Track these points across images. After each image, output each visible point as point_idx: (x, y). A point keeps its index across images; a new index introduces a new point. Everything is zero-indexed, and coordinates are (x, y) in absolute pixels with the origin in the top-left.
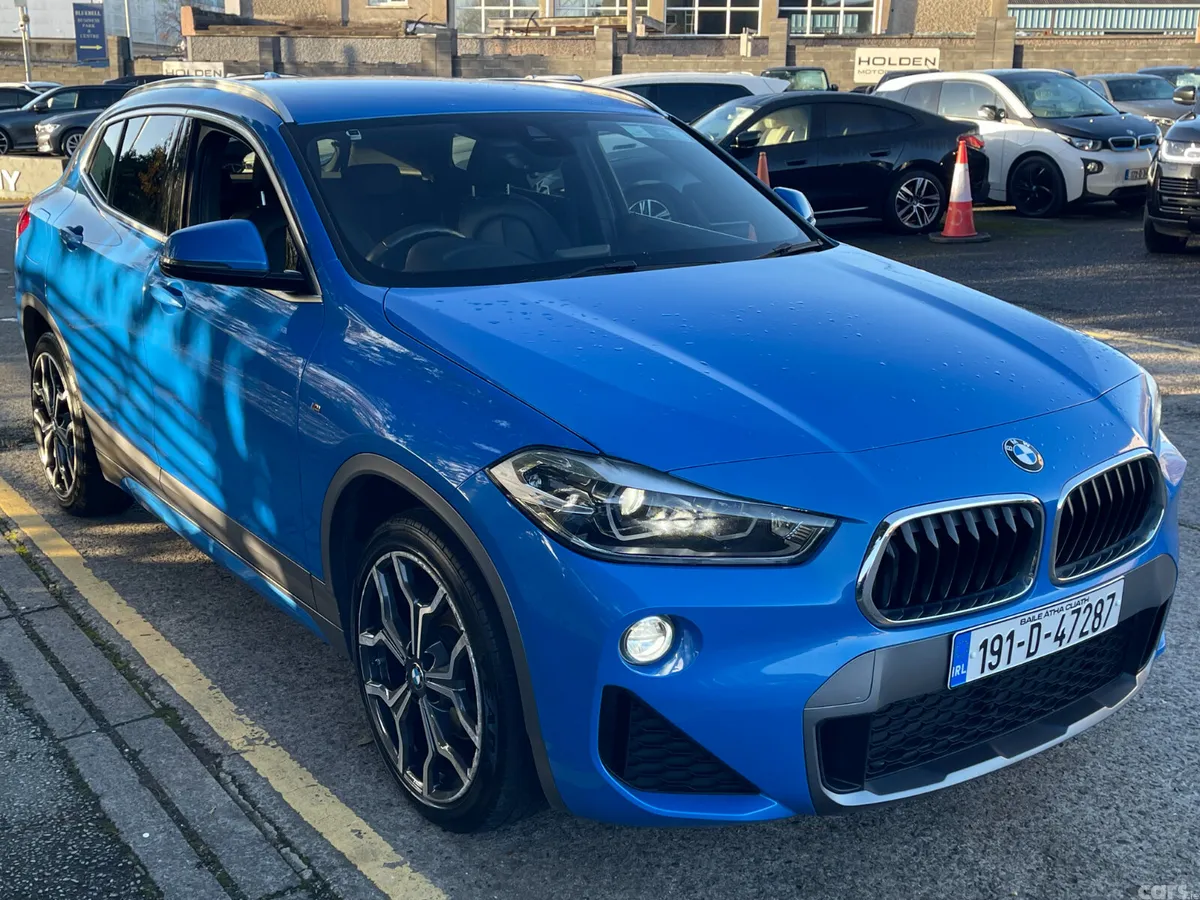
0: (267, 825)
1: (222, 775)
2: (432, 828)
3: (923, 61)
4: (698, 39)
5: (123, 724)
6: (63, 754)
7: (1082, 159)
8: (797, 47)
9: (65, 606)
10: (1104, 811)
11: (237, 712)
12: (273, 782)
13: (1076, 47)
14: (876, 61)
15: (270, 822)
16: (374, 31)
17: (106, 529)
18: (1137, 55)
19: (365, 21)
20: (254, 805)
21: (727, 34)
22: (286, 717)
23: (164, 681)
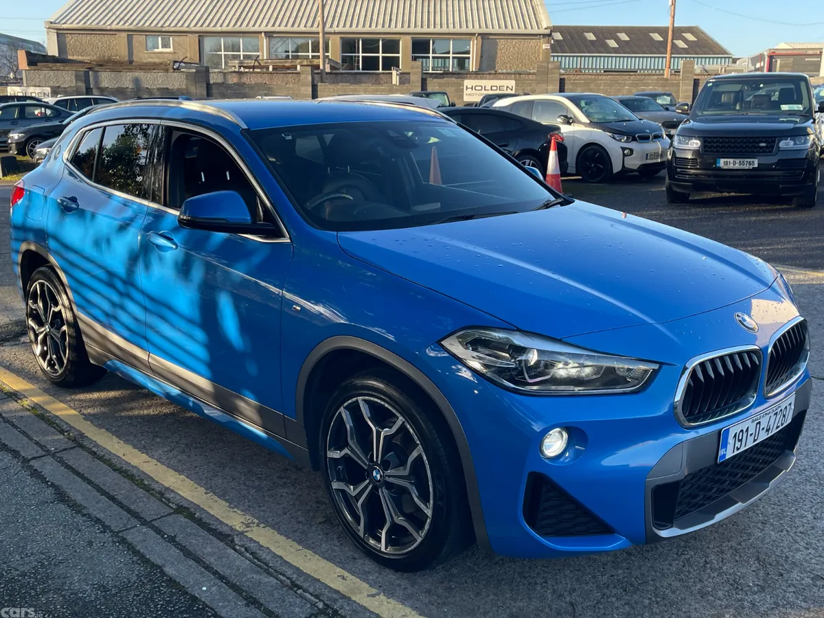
0: (281, 577)
1: (238, 548)
2: (387, 571)
3: (505, 88)
4: (360, 73)
5: (156, 520)
6: (123, 541)
7: (621, 148)
8: (428, 79)
9: (81, 446)
10: (780, 533)
11: (229, 507)
12: (273, 549)
13: (595, 80)
14: (477, 88)
15: (284, 575)
16: (152, 68)
17: (88, 396)
18: (631, 85)
19: (144, 61)
20: (266, 564)
21: (381, 70)
22: (263, 508)
23: (172, 491)
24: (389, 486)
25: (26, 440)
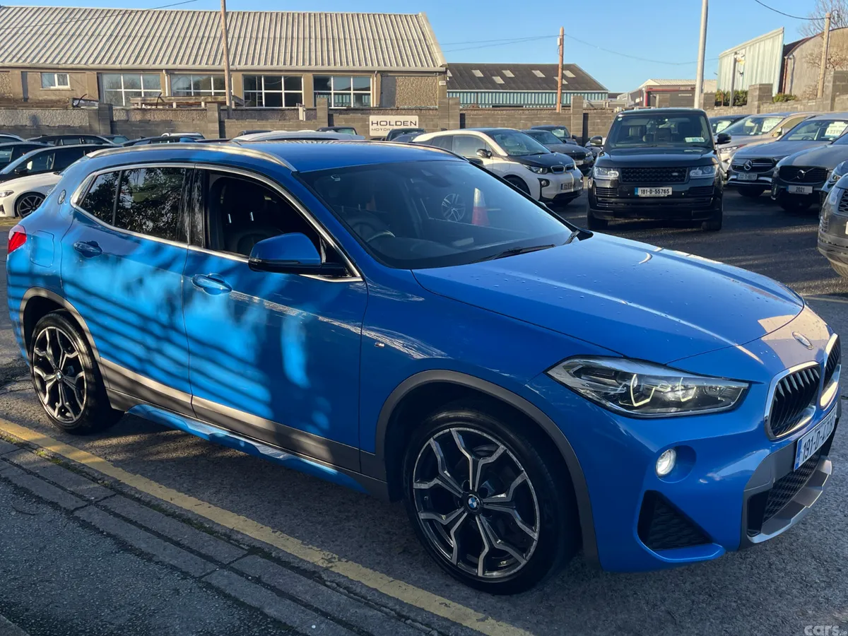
0: (385, 609)
1: (328, 583)
2: (484, 594)
3: (409, 123)
4: (265, 110)
5: (233, 562)
6: (209, 586)
7: (539, 179)
8: (334, 115)
9: (122, 493)
10: (822, 532)
11: (302, 543)
12: (363, 581)
13: (494, 114)
14: (382, 123)
15: (386, 607)
16: (50, 105)
17: (106, 442)
18: (527, 119)
19: (40, 98)
20: (366, 598)
21: (284, 107)
22: (338, 543)
23: (238, 532)
24: (487, 513)
25: (60, 492)
